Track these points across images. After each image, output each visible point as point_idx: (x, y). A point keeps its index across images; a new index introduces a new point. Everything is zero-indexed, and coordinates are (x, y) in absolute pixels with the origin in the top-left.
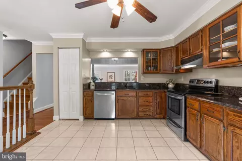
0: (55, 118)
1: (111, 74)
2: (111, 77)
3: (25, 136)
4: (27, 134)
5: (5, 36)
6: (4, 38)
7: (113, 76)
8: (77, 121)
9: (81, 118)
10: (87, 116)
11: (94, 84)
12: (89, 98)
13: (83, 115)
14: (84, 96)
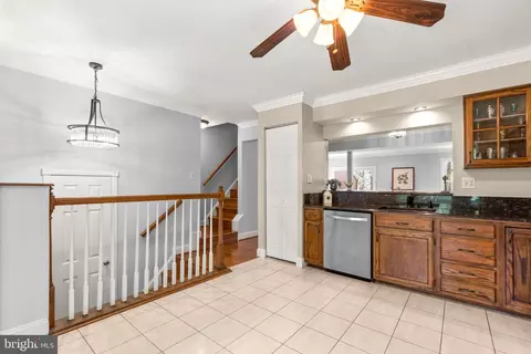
0: (260, 252)
1: (403, 172)
2: (403, 179)
3: (211, 270)
4: (214, 267)
5: (207, 122)
6: (203, 126)
7: (410, 176)
8: (290, 267)
9: (300, 261)
10: (311, 261)
11: (331, 195)
12: (314, 223)
13: (304, 256)
14: (305, 219)
